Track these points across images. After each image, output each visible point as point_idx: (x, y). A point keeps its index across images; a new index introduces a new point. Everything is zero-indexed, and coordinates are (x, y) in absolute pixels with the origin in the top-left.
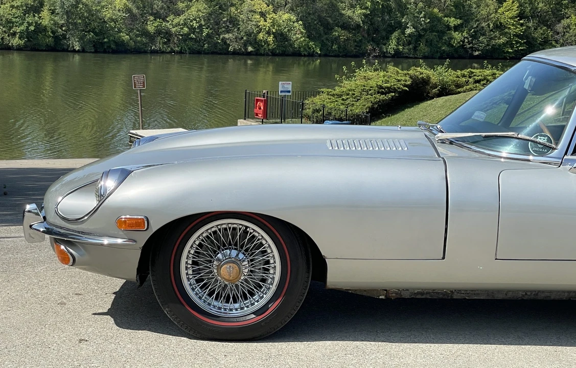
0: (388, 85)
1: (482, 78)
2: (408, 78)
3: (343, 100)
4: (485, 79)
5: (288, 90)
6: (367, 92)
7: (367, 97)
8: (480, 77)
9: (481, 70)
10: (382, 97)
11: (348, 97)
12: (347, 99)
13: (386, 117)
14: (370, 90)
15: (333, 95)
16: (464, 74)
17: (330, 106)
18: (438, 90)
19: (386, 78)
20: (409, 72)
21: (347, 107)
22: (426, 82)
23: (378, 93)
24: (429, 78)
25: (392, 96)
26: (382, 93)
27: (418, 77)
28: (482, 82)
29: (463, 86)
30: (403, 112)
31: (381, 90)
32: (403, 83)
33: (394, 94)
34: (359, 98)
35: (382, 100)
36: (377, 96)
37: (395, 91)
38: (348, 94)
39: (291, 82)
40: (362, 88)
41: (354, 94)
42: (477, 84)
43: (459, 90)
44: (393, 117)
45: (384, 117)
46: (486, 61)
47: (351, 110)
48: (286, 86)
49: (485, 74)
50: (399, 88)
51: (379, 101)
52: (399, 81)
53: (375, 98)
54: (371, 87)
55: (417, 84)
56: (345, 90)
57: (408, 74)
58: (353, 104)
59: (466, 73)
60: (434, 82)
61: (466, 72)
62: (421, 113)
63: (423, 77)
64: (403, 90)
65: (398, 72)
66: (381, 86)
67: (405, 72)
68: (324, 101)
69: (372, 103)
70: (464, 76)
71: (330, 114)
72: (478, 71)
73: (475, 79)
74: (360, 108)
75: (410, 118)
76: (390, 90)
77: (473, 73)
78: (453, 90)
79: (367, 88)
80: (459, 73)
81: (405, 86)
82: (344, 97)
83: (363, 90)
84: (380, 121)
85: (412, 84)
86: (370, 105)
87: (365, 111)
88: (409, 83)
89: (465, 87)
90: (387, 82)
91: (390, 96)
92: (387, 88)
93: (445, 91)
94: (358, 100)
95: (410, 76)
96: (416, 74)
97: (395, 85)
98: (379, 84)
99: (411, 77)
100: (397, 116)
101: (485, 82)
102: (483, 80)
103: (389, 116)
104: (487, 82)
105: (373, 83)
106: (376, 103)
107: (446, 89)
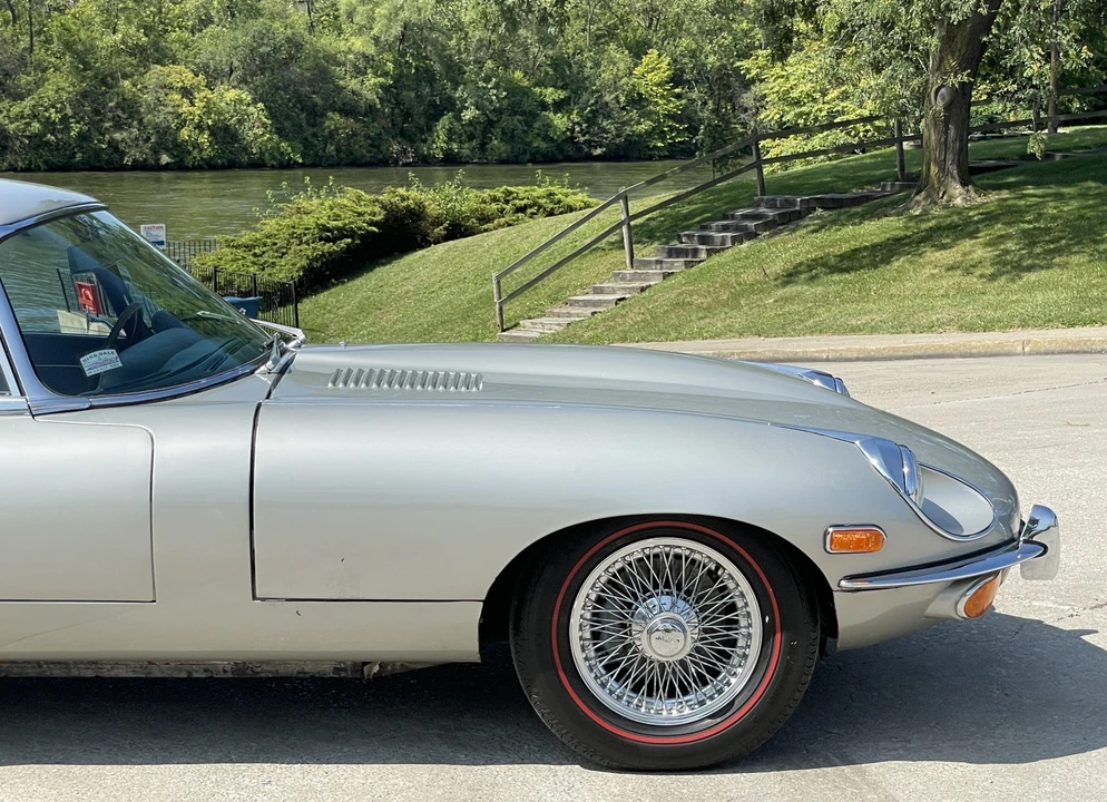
0: (340, 224)
1: (530, 202)
2: (377, 209)
3: (255, 255)
4: (535, 204)
5: (160, 239)
6: (299, 238)
7: (299, 248)
8: (525, 201)
9: (528, 188)
10: (328, 247)
11: (265, 249)
12: (264, 253)
13: (337, 285)
14: (305, 235)
15: (238, 247)
16: (495, 197)
17: (231, 268)
18: (445, 229)
19: (335, 210)
20: (381, 198)
21: (263, 269)
22: (416, 213)
23: (321, 239)
24: (420, 205)
25: (347, 244)
26: (328, 240)
27: (397, 207)
28: (529, 211)
29: (494, 219)
30: (371, 274)
31: (327, 234)
32: (367, 218)
33: (349, 240)
34: (284, 250)
35: (329, 252)
36: (319, 245)
37: (352, 233)
38: (265, 245)
39: (164, 225)
40: (290, 232)
41: (275, 244)
42: (520, 214)
43: (485, 227)
44: (350, 284)
45: (334, 285)
46: (539, 171)
47: (270, 275)
48: (154, 233)
49: (535, 194)
50: (360, 229)
51: (323, 255)
52: (360, 214)
53: (314, 249)
54: (307, 229)
55: (396, 219)
56: (258, 236)
57: (377, 200)
58: (273, 263)
59: (499, 195)
60: (435, 213)
61: (498, 193)
62: (401, 274)
63: (408, 206)
64: (367, 231)
65: (359, 198)
66: (324, 226)
67: (372, 197)
68: (220, 259)
69: (308, 258)
70: (495, 200)
71: (230, 283)
72: (521, 189)
73: (514, 205)
74: (286, 271)
75: (380, 284)
76: (342, 233)
77: (511, 193)
78: (472, 228)
79: (299, 231)
80: (487, 193)
81: (371, 223)
82: (257, 251)
83: (292, 235)
84: (326, 293)
85: (387, 219)
86: (304, 262)
87: (296, 275)
88: (378, 218)
89: (496, 222)
90: (337, 217)
91: (342, 245)
92: (338, 229)
93: (457, 230)
94: (283, 254)
95: (381, 203)
96: (392, 200)
97: (350, 223)
98: (321, 221)
99: (384, 207)
100: (358, 282)
101: (534, 210)
102: (531, 207)
103: (344, 282)
104: (538, 210)
105: (309, 221)
106: (316, 259)
107: (461, 226)
